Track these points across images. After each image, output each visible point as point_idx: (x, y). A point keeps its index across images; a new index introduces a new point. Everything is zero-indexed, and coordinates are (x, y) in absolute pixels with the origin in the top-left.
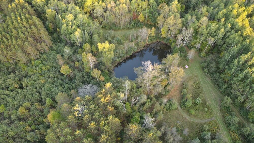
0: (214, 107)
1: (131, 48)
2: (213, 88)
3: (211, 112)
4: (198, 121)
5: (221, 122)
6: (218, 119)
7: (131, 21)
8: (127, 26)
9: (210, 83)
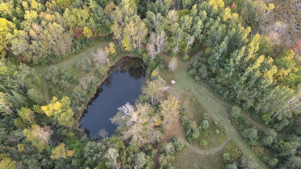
0: (224, 122)
1: (91, 83)
2: (213, 97)
3: (224, 132)
4: (214, 151)
5: (238, 140)
6: (233, 137)
7: (75, 42)
8: (72, 51)
9: (207, 93)
